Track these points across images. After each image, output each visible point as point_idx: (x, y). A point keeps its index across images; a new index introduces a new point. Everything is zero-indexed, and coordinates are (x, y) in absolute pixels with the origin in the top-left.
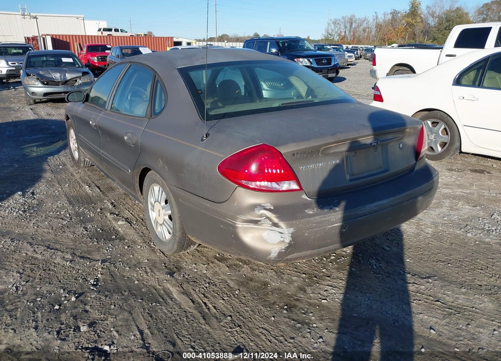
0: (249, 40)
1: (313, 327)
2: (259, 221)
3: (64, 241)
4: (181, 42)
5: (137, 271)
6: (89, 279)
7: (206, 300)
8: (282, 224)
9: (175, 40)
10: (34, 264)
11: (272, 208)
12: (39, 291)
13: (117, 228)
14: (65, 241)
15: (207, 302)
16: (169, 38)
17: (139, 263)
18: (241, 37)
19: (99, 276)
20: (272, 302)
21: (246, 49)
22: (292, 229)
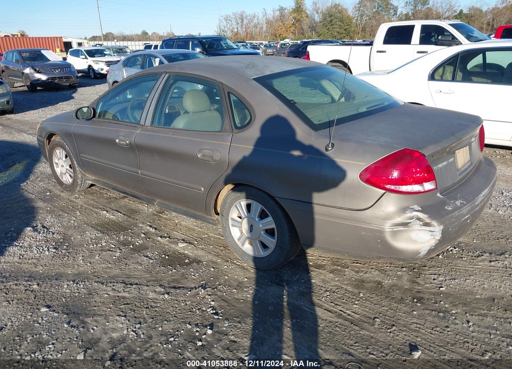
0: (167, 40)
1: (452, 313)
2: (410, 223)
3: (136, 274)
4: (71, 42)
5: (246, 291)
6: (204, 309)
7: (340, 308)
8: (434, 223)
9: (64, 40)
10: (127, 304)
11: (421, 209)
12: (162, 331)
13: (182, 251)
14: (139, 274)
15: (342, 309)
16: (57, 38)
17: (240, 283)
18: (128, 36)
19: (213, 303)
20: (400, 298)
21: (165, 49)
22: (442, 226)
